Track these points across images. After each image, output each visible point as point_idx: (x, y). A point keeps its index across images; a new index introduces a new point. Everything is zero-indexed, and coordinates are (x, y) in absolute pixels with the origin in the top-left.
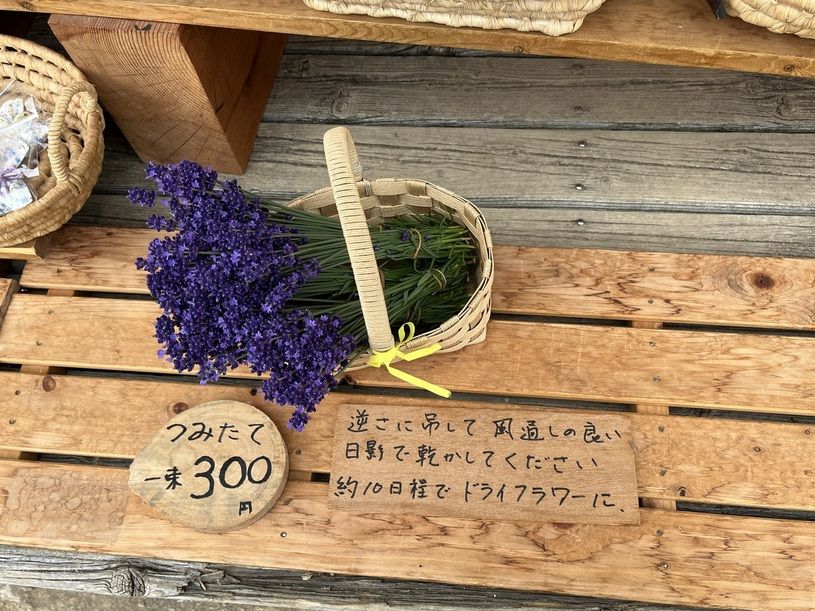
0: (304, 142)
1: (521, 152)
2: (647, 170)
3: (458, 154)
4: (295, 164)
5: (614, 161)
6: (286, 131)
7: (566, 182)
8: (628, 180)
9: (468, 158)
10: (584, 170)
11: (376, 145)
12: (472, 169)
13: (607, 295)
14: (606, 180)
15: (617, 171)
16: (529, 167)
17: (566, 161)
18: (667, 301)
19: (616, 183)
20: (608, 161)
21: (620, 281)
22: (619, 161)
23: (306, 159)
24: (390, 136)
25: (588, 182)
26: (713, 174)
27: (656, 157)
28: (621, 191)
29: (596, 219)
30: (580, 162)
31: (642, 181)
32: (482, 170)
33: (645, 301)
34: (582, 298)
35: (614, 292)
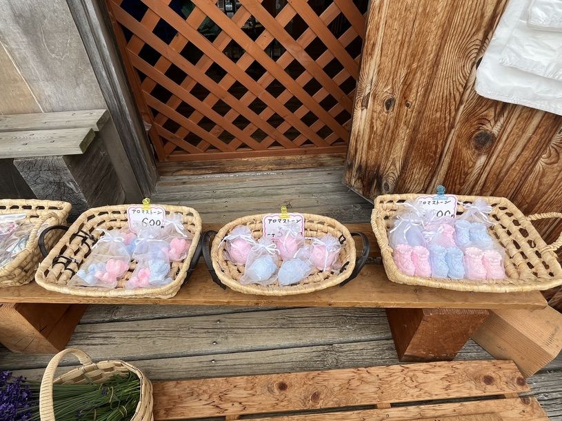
0: (95, 333)
1: (192, 328)
2: (244, 331)
3: (164, 332)
4: (88, 345)
5: (231, 328)
6: (88, 328)
7: (209, 341)
8: (236, 337)
9: (168, 334)
10: (218, 334)
11: (128, 331)
12: (169, 338)
13: (213, 404)
14: (227, 338)
15: (231, 332)
16: (194, 335)
17: (210, 330)
18: (240, 403)
19: (231, 339)
20: (229, 328)
21: (221, 394)
22: (233, 328)
23: (94, 342)
24: (135, 326)
25: (219, 340)
26: (271, 330)
27: (249, 324)
28: (233, 343)
29: (221, 359)
30: (216, 330)
31: (242, 337)
32: (173, 339)
33: (230, 404)
34: (201, 407)
35: (217, 402)
